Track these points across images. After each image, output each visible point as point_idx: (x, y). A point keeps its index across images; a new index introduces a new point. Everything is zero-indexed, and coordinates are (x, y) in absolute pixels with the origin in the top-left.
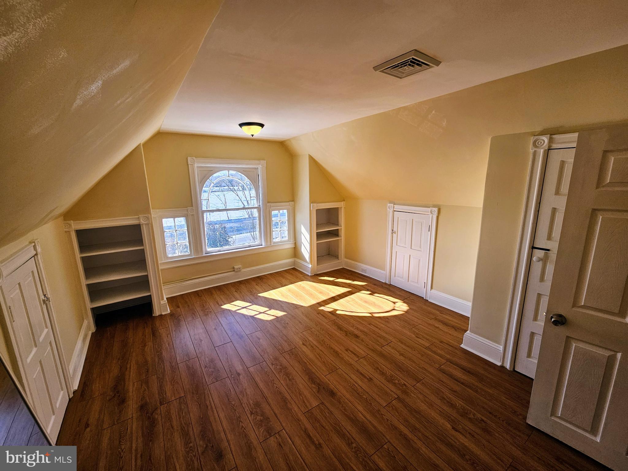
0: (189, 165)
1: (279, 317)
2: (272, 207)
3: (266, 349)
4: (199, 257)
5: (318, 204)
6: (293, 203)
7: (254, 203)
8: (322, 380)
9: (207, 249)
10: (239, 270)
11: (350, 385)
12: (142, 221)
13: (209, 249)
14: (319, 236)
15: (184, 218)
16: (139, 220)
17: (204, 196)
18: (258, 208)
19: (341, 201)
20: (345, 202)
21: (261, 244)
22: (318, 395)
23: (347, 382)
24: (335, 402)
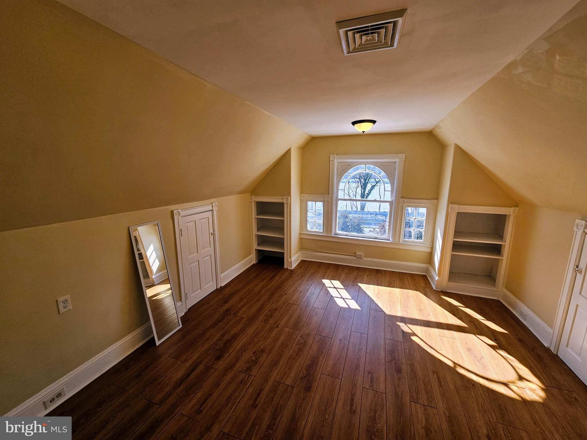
0: (331, 161)
1: (351, 309)
2: (406, 203)
3: (311, 324)
4: (328, 236)
5: (460, 206)
6: (435, 201)
7: (388, 197)
8: (315, 374)
9: (337, 231)
10: (360, 257)
11: (330, 397)
12: (285, 201)
13: (338, 232)
14: (456, 246)
15: (322, 203)
16: (283, 200)
17: (341, 186)
18: (391, 203)
19: (511, 207)
20: (517, 208)
21: (388, 239)
22: (298, 380)
23: (331, 393)
24: (302, 395)
